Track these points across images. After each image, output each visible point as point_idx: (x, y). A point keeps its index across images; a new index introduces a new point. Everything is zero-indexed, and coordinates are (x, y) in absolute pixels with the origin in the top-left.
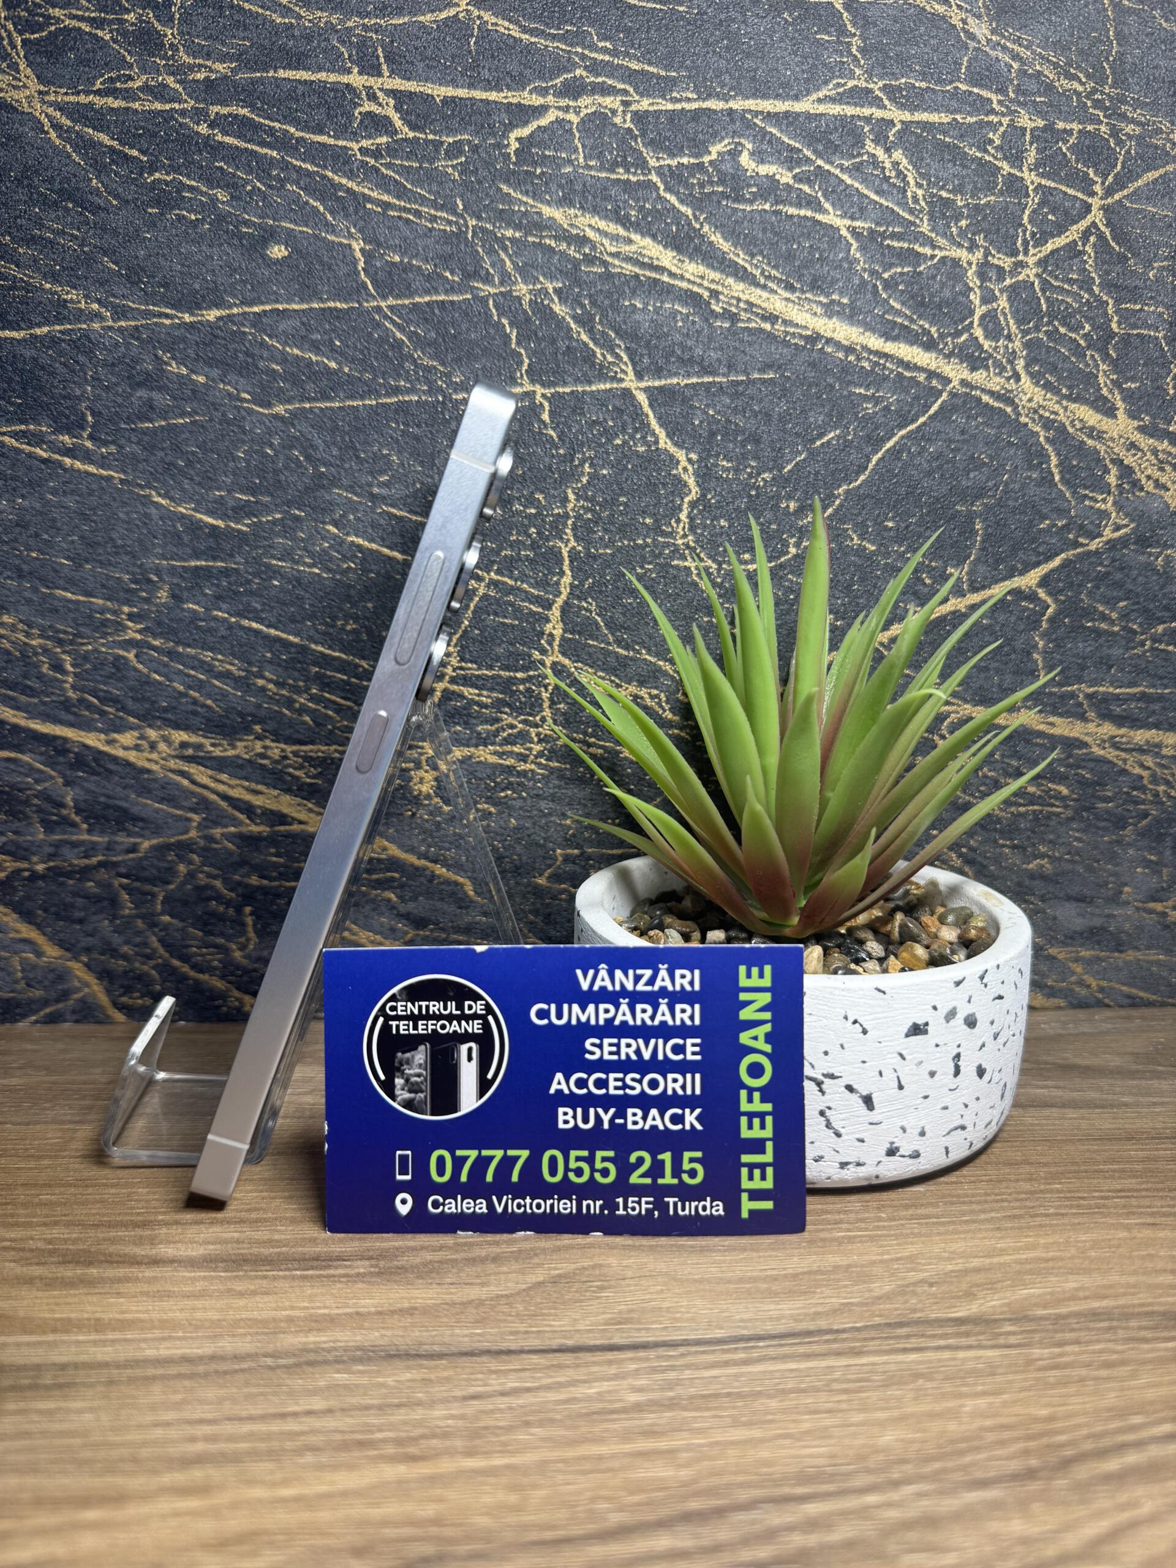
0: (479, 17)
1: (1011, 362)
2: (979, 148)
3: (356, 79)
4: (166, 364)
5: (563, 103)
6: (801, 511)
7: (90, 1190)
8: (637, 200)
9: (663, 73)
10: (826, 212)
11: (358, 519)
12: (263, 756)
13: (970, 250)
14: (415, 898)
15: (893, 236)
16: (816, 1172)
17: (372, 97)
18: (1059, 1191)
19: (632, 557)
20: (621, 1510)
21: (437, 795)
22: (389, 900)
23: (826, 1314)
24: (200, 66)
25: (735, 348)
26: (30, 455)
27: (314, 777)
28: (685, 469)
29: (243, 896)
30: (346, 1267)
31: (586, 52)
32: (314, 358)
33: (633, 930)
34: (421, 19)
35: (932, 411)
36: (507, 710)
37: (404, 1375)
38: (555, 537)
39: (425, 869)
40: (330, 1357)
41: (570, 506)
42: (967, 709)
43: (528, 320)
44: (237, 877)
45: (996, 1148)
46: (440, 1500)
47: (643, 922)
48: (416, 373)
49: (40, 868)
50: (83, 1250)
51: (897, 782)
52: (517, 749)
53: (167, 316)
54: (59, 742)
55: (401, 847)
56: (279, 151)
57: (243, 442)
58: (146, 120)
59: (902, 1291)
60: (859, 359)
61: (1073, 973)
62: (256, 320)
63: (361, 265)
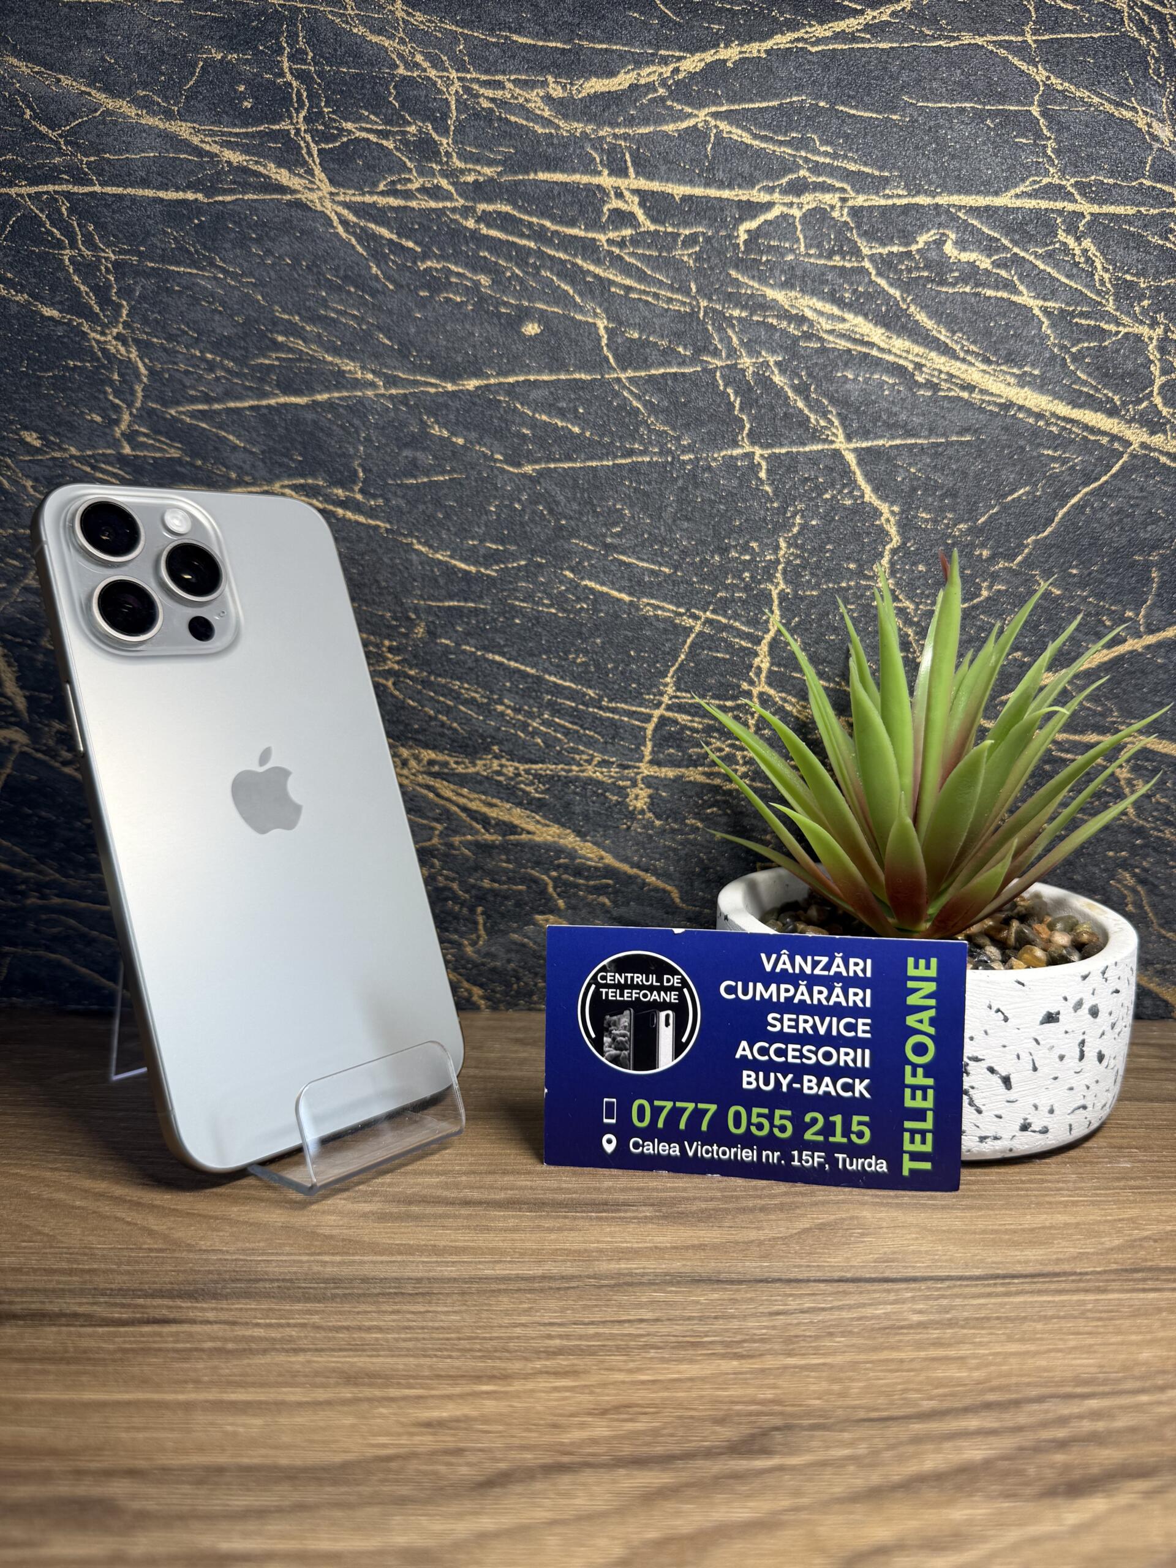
0: (716, 127)
2: (1160, 237)
3: (606, 180)
4: (430, 427)
5: (788, 199)
6: (992, 559)
8: (852, 284)
9: (877, 173)
10: (1020, 293)
11: (592, 565)
12: (499, 773)
13: (1151, 326)
14: (627, 903)
15: (1082, 315)
17: (619, 195)
20: (930, 1399)
21: (650, 810)
22: (604, 905)
23: (1068, 1260)
24: (470, 170)
25: (936, 414)
27: (542, 792)
28: (888, 521)
29: (476, 897)
30: (634, 1211)
31: (809, 156)
32: (560, 424)
34: (665, 128)
35: (1114, 470)
36: (716, 735)
37: (713, 1295)
38: (766, 581)
39: (637, 877)
40: (645, 1279)
41: (782, 553)
43: (750, 389)
44: (472, 881)
46: (775, 1387)
48: (649, 438)
53: (432, 385)
55: (617, 856)
56: (536, 242)
57: (495, 497)
58: (422, 216)
59: (1132, 1245)
60: (1048, 424)
62: (510, 389)
63: (604, 341)
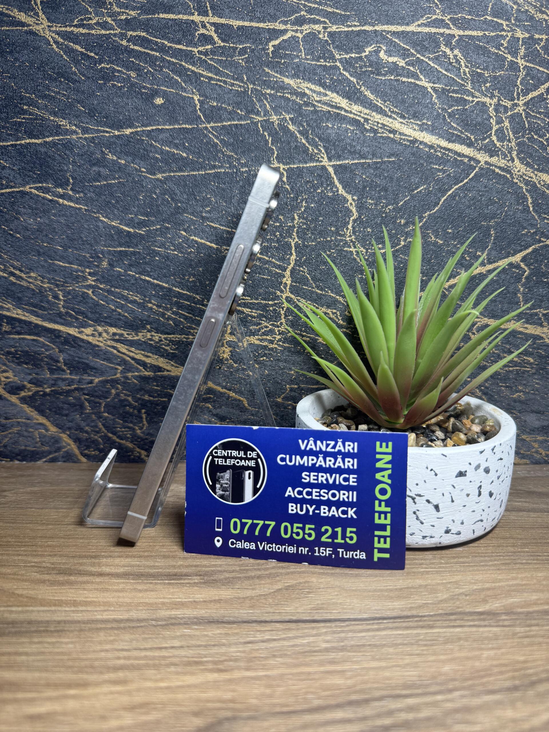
1: (509, 152)
2: (496, 48)
3: (196, 18)
4: (107, 155)
5: (295, 28)
6: (407, 224)
7: (71, 540)
8: (330, 75)
9: (343, 13)
10: (421, 80)
11: (195, 228)
12: (151, 340)
13: (491, 98)
14: (220, 407)
15: (454, 91)
16: (410, 540)
17: (204, 26)
18: (527, 552)
19: (325, 246)
20: (319, 699)
21: (231, 359)
22: (208, 408)
23: (416, 608)
24: (123, 12)
25: (376, 146)
26: (44, 198)
27: (174, 350)
28: (351, 204)
29: (141, 404)
30: (189, 579)
31: (306, 3)
32: (176, 152)
33: (324, 424)
35: (471, 177)
36: (264, 319)
37: (216, 631)
38: (288, 237)
39: (225, 393)
40: (182, 622)
41: (296, 222)
42: (486, 320)
43: (277, 133)
44: (138, 396)
45: (497, 531)
46: (234, 691)
47: (328, 420)
48: (224, 158)
49: (48, 390)
50: (68, 568)
51: (452, 356)
52: (269, 338)
53: (107, 132)
54: (57, 332)
55: (214, 383)
56: (160, 53)
57: (142, 192)
58: (98, 39)
59: (452, 598)
60: (436, 151)
61: (534, 448)
62: (149, 134)
63: (198, 107)
